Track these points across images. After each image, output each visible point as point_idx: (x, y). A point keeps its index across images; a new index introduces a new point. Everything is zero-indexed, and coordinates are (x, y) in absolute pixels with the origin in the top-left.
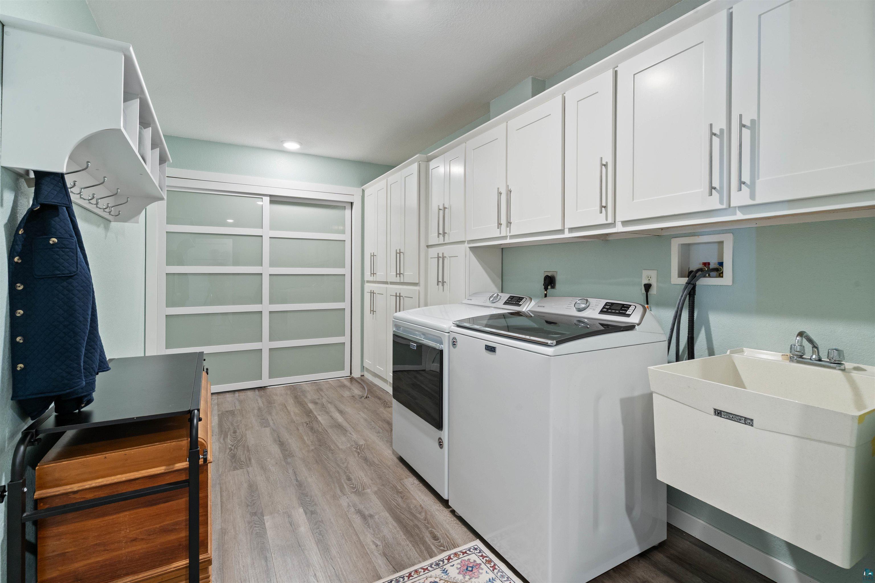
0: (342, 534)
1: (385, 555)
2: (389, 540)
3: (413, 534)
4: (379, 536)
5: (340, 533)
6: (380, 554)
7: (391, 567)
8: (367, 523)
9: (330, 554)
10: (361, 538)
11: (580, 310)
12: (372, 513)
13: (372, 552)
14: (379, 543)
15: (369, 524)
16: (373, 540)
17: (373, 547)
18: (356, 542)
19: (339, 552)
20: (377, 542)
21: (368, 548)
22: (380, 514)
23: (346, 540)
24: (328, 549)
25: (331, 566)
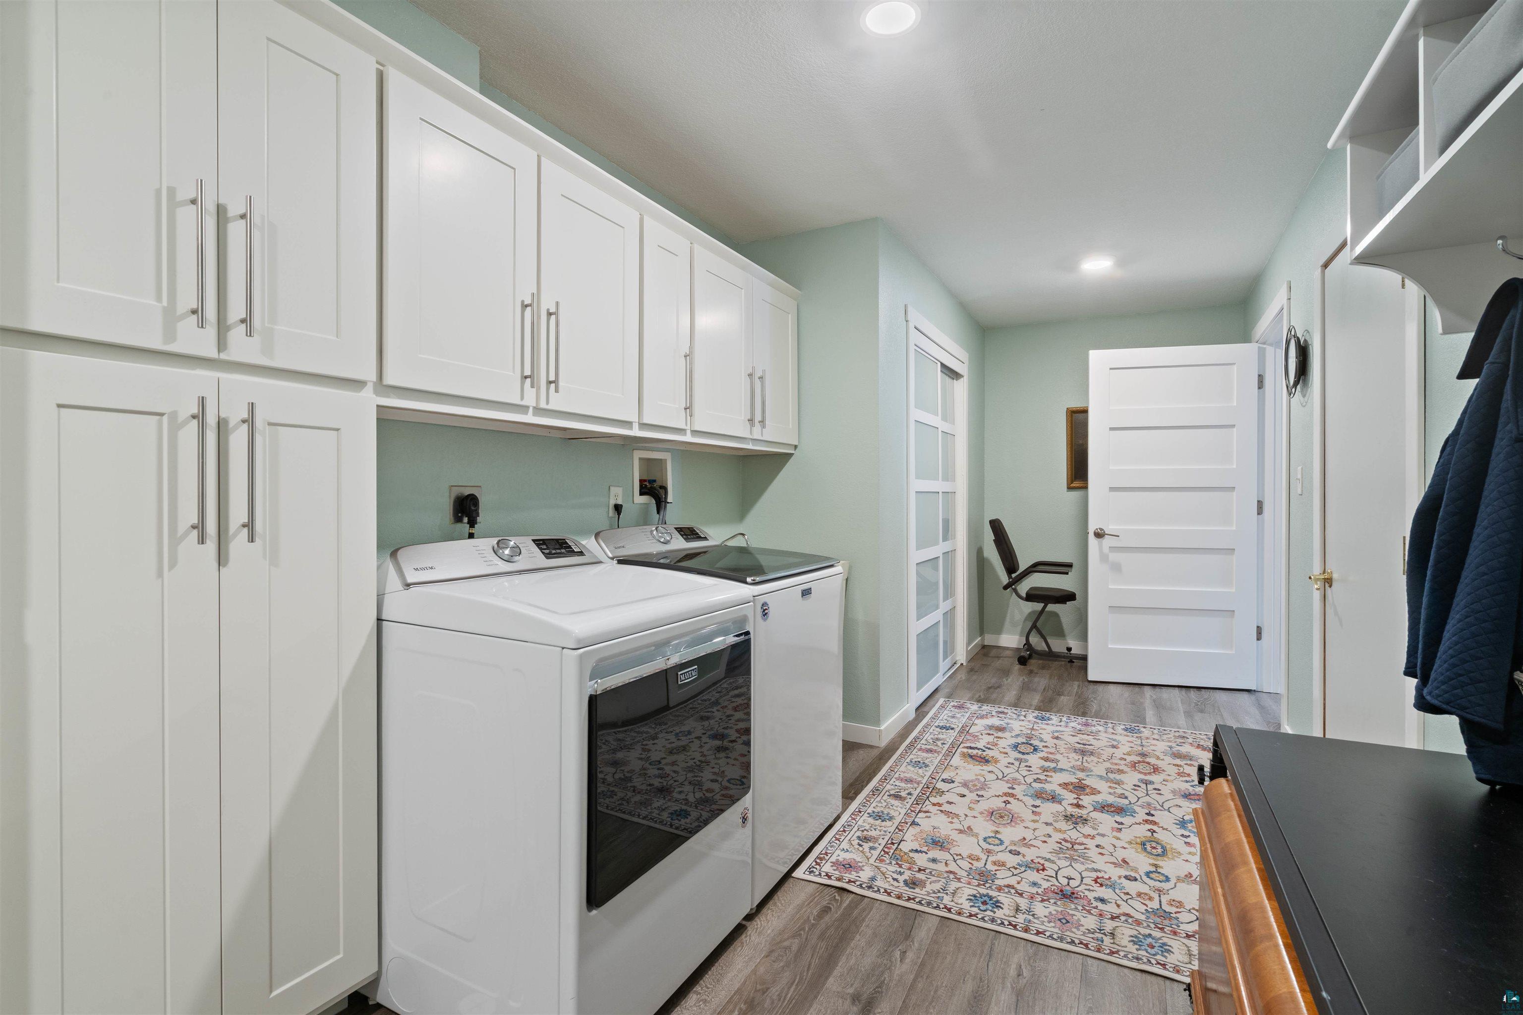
0: (934, 1004)
1: (908, 936)
2: (879, 947)
3: (841, 932)
4: (885, 961)
5: (934, 1008)
6: (913, 941)
7: (916, 921)
8: (876, 992)
9: (979, 987)
10: (912, 977)
11: (666, 543)
12: (848, 1002)
13: (919, 949)
14: (897, 954)
15: (877, 987)
16: (899, 962)
17: (910, 955)
18: (925, 977)
19: (961, 981)
20: (898, 957)
21: (919, 957)
22: (840, 989)
23: (936, 991)
24: (975, 998)
25: (989, 972)
